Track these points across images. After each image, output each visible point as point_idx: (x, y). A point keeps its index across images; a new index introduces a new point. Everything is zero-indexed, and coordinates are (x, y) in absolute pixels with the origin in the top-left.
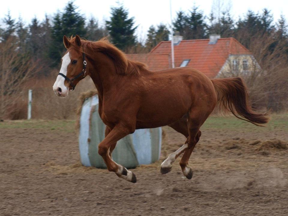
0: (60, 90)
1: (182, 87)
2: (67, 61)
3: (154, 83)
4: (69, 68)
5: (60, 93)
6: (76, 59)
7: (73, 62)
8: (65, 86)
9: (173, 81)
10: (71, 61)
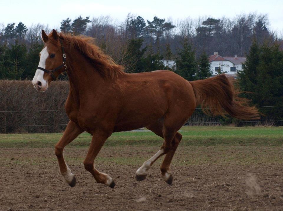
0: (39, 83)
1: (158, 91)
2: (45, 55)
3: (128, 85)
4: (47, 62)
5: (40, 87)
6: (54, 53)
7: (51, 56)
8: (45, 80)
9: (148, 84)
10: (49, 55)
